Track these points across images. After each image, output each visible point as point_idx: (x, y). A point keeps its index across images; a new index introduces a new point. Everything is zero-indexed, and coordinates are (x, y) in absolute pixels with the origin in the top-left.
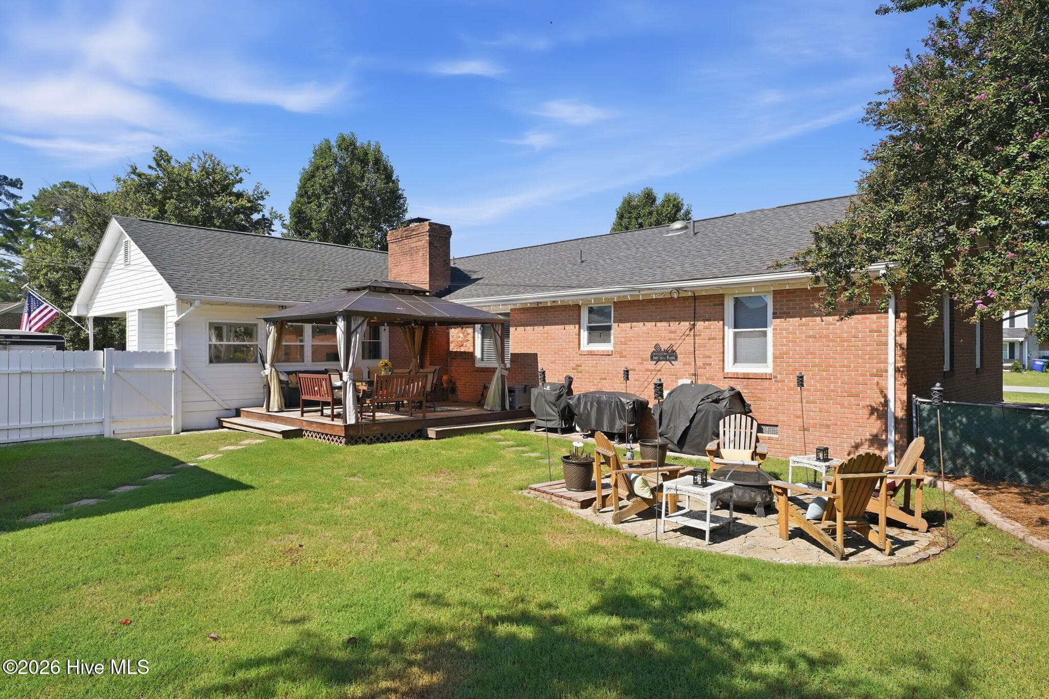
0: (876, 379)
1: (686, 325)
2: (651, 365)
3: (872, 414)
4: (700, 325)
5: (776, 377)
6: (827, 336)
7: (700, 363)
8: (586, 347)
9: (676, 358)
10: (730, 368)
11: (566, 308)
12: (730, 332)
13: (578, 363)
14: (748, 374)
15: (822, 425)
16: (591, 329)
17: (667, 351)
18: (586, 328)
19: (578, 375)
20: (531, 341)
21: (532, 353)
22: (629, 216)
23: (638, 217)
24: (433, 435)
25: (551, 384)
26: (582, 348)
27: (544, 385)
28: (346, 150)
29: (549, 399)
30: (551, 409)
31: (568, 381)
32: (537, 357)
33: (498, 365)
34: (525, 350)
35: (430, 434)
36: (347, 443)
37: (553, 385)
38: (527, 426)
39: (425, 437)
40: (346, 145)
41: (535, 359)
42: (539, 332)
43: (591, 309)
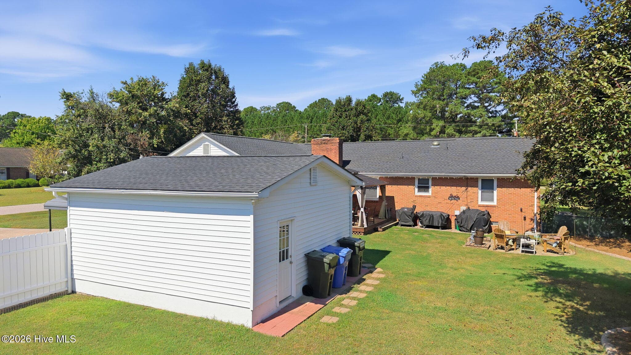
0: (531, 207)
1: (464, 188)
2: (449, 201)
3: (531, 220)
4: (469, 188)
5: (498, 206)
6: (515, 194)
7: (469, 201)
8: (417, 193)
9: (459, 199)
10: (480, 203)
11: (408, 178)
12: (480, 192)
13: (415, 200)
14: (488, 205)
15: (514, 222)
16: (419, 187)
17: (456, 196)
18: (417, 187)
19: (415, 204)
20: (390, 190)
21: (391, 195)
22: (341, 110)
23: (345, 111)
24: (381, 230)
25: (406, 208)
26: (416, 194)
27: (403, 208)
28: (207, 70)
29: (408, 214)
30: (409, 218)
31: (414, 207)
32: (393, 197)
33: (383, 201)
34: (387, 194)
35: (379, 229)
36: (364, 235)
37: (407, 208)
38: (396, 224)
39: (378, 231)
40: (206, 67)
41: (393, 198)
42: (395, 187)
43: (419, 179)
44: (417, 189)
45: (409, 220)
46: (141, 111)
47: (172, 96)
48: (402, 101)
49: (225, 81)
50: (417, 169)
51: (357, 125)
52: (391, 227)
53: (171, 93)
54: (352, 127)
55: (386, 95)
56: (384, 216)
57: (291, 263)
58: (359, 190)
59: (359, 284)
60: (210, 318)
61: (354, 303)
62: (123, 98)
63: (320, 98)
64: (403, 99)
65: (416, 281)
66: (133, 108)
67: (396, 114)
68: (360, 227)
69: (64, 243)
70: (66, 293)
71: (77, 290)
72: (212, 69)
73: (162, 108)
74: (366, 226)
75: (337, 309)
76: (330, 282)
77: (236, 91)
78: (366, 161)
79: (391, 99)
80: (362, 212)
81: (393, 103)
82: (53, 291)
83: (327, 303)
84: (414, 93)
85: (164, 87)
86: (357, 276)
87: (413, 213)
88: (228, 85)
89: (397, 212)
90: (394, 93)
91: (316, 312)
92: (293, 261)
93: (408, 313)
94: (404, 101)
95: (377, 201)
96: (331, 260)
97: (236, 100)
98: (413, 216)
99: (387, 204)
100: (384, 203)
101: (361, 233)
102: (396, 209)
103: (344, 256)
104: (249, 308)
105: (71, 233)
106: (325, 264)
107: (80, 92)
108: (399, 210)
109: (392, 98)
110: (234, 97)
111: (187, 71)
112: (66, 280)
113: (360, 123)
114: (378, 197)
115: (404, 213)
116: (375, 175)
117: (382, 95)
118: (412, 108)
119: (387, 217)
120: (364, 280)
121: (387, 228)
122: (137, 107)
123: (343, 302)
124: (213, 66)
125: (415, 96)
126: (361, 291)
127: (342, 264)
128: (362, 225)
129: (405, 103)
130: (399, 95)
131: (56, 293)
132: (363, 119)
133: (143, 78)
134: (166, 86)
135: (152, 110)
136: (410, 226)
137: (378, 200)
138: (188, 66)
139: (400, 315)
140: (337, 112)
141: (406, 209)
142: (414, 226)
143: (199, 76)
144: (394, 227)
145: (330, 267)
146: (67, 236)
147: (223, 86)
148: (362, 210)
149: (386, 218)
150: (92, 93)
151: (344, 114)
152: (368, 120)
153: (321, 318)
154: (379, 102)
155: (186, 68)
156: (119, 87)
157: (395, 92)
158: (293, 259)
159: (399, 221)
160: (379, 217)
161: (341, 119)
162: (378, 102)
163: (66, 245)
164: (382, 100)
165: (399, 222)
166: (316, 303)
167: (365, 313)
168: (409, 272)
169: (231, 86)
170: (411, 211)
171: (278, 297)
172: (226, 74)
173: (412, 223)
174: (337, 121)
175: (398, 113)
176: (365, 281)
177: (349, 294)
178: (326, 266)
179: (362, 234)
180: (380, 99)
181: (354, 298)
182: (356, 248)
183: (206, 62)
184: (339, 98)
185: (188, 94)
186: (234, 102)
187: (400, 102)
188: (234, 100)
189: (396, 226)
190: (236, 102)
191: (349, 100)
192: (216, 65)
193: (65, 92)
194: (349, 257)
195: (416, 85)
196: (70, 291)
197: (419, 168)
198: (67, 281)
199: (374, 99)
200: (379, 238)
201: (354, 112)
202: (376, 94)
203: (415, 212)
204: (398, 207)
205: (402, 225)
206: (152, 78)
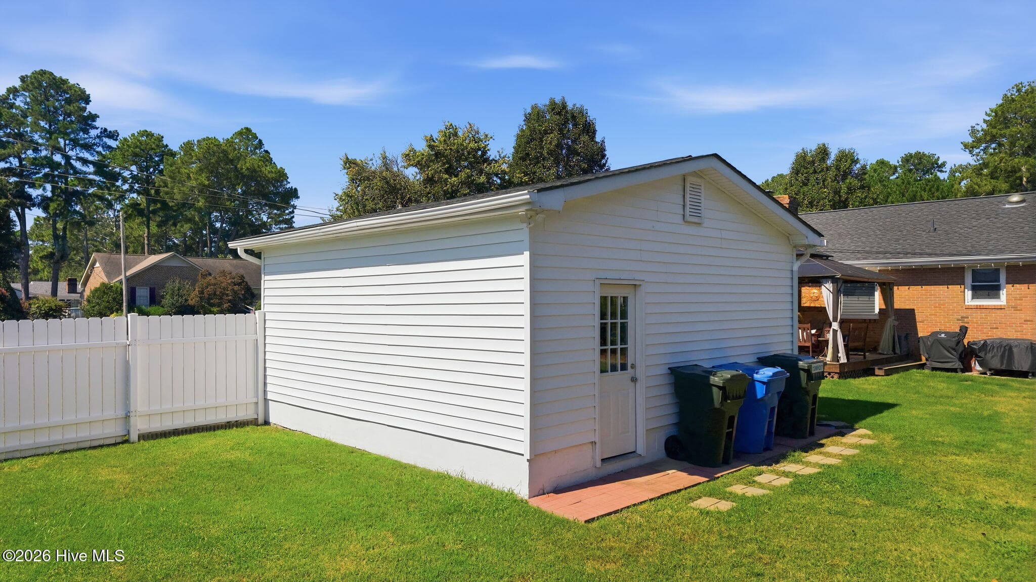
8: (970, 301)
11: (946, 270)
13: (964, 315)
16: (975, 289)
18: (970, 288)
19: (966, 325)
20: (904, 297)
21: (907, 307)
22: (805, 171)
23: (815, 172)
24: (881, 372)
25: (943, 333)
26: (966, 303)
27: (934, 334)
28: (559, 114)
29: (948, 344)
30: (948, 351)
31: (964, 330)
32: (913, 310)
33: (889, 317)
34: (897, 305)
35: (877, 372)
36: (839, 378)
37: (946, 333)
38: (922, 366)
39: (873, 374)
40: (559, 109)
41: (912, 312)
42: (916, 290)
43: (975, 272)
44: (969, 294)
45: (951, 358)
46: (447, 176)
47: (500, 155)
48: (944, 169)
49: (589, 129)
50: (969, 248)
51: (840, 196)
52: (907, 369)
53: (498, 152)
54: (830, 201)
55: (907, 159)
56: (891, 349)
57: (634, 380)
58: (827, 285)
59: (807, 452)
60: (453, 473)
61: (786, 481)
62: (423, 158)
63: (775, 175)
64: (944, 164)
65: (958, 455)
66: (436, 172)
67: (930, 190)
68: (831, 363)
69: (254, 337)
70: (255, 423)
71: (271, 420)
72: (567, 112)
73: (481, 172)
74: (843, 360)
75: (738, 489)
76: (729, 435)
77: (607, 146)
78: (849, 241)
79: (918, 167)
80: (835, 332)
81: (924, 174)
82: (232, 416)
83: (717, 476)
84: (969, 148)
85: (487, 143)
86: (804, 437)
87: (961, 343)
88: (594, 137)
89: (921, 341)
90: (924, 155)
91: (686, 489)
92: (638, 376)
93: (926, 512)
94: (947, 168)
95: (875, 320)
96: (728, 380)
97: (606, 161)
98: (961, 349)
99: (896, 323)
100: (891, 322)
101: (832, 374)
102: (920, 335)
103: (765, 380)
104: (523, 455)
105: (265, 320)
106: (715, 390)
107: (369, 159)
108: (927, 337)
109: (919, 164)
110: (604, 156)
111: (528, 118)
112: (255, 400)
113: (848, 193)
114: (877, 311)
115: (940, 342)
116: (870, 265)
117: (900, 160)
118: (965, 175)
119: (898, 351)
120: (822, 445)
121: (896, 371)
122: (441, 170)
123: (757, 479)
124: (570, 106)
125: (971, 152)
126: (808, 464)
127: (762, 399)
128: (836, 358)
129: (948, 171)
130: (936, 157)
131: (236, 421)
132: (853, 184)
133: (451, 125)
134: (491, 140)
135: (463, 175)
136: (954, 370)
137: (877, 317)
138: (529, 110)
139: (901, 512)
140: (797, 175)
141: (943, 335)
142: (963, 371)
143: (546, 124)
144: (915, 370)
145: (725, 397)
146: (258, 324)
147: (584, 138)
148: (835, 326)
149: (895, 353)
150: (385, 158)
151: (812, 179)
152: (862, 187)
153: (692, 499)
154: (894, 174)
155: (527, 113)
156: (421, 147)
157: (926, 153)
158: (640, 372)
159: (927, 360)
160: (880, 351)
161: (805, 189)
162: (891, 172)
163: (257, 340)
164: (899, 169)
165: (928, 363)
166: (691, 474)
167: (805, 500)
168: (940, 439)
169: (598, 138)
170: (957, 338)
171: (598, 445)
172: (591, 118)
173: (957, 365)
174: (799, 192)
175: (933, 189)
176: (822, 449)
177: (778, 466)
178: (717, 394)
179: (836, 376)
180: (896, 167)
181: (786, 474)
182: (802, 373)
183: (558, 100)
184: (803, 149)
185: (528, 155)
186: (604, 165)
187: (939, 171)
188: (603, 161)
189: (918, 369)
190: (607, 165)
191: (823, 152)
192: (574, 105)
193: (347, 158)
194: (782, 387)
195: (973, 131)
196: (261, 420)
197: (973, 247)
198: (257, 403)
199: (881, 168)
200: (873, 384)
201: (832, 173)
202: (886, 159)
203: (966, 342)
204: (923, 331)
205: (934, 369)
206: (468, 126)
